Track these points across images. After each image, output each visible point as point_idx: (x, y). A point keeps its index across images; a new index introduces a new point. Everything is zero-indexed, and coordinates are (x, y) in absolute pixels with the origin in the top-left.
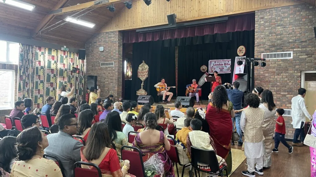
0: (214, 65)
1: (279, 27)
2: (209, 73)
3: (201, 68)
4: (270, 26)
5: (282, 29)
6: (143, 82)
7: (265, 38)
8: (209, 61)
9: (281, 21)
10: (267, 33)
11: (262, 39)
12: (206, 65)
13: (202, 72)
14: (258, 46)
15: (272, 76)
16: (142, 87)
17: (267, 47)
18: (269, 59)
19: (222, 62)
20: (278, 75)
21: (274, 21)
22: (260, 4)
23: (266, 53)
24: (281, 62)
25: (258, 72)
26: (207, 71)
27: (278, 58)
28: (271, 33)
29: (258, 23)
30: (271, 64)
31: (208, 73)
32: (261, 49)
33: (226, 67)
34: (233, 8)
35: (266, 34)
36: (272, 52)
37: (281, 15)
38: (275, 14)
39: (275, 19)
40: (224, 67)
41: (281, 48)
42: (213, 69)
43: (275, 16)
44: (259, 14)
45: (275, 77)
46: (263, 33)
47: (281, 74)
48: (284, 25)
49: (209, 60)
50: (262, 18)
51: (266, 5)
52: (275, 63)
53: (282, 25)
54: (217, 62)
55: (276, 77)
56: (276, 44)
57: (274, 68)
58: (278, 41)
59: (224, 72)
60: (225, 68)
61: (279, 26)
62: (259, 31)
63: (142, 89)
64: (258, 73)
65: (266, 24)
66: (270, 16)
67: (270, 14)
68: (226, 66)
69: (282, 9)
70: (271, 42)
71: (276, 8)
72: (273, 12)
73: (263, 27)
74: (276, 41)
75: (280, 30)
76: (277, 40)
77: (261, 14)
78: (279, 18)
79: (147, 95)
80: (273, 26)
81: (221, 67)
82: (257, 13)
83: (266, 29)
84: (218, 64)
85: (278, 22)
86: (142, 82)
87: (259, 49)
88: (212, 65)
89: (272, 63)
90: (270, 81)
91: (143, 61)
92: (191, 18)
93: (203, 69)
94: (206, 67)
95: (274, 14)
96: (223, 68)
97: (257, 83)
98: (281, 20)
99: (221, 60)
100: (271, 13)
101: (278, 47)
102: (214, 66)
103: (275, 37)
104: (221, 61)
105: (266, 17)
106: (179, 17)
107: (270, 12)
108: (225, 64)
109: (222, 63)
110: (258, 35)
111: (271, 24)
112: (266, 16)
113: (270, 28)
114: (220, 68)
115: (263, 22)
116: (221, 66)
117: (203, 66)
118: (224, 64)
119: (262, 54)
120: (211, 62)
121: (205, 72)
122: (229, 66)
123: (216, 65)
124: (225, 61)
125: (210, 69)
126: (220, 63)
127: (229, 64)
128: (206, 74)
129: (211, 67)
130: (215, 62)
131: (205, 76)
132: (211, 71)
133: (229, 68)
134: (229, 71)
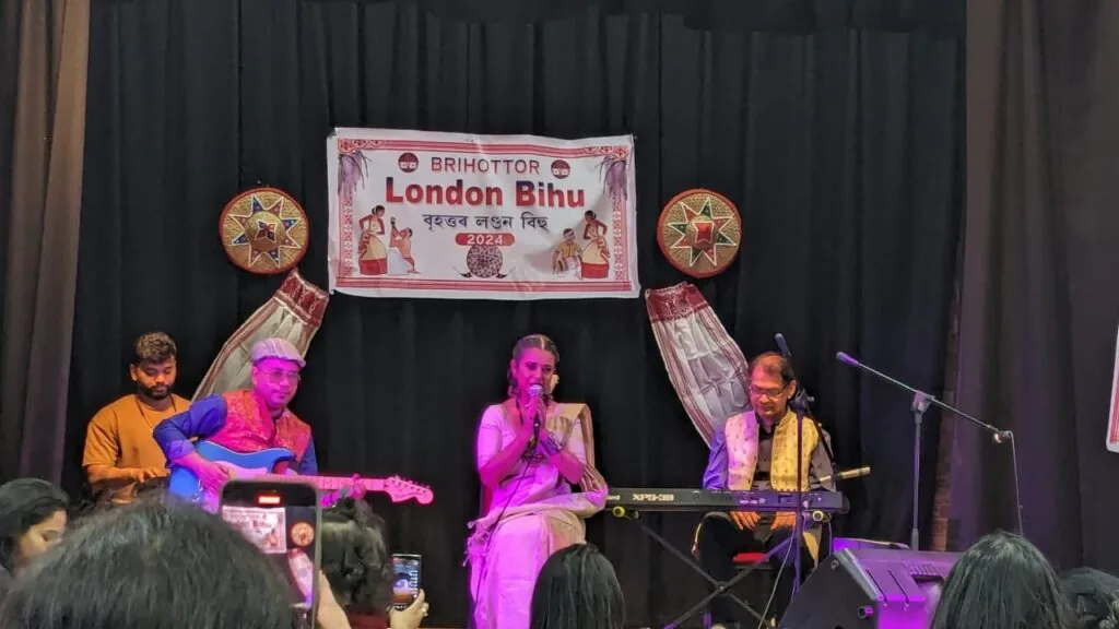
0: (399, 191)
2: (333, 286)
3: (233, 225)
8: (333, 146)
13: (242, 272)
19: (488, 160)
26: (313, 261)
31: (323, 285)
33: (540, 223)
40: (516, 229)
42: (386, 239)
49: (329, 132)
54: (424, 157)
59: (520, 287)
60: (531, 240)
68: (540, 210)
81: (472, 228)
84: (446, 179)
88: (368, 194)
93: (263, 239)
94: (300, 219)
96: (509, 239)
99: (478, 139)
104: (473, 147)
108: (524, 190)
109: (494, 179)
114: (462, 239)
116: (482, 210)
117: (258, 196)
118: (509, 195)
120: (358, 153)
121: (285, 273)
122: (574, 217)
123: (415, 193)
124: (527, 158)
125: (349, 237)
126: (470, 180)
127: (576, 199)
128: (296, 300)
129: (356, 220)
130: (403, 164)
131: (276, 326)
132: (354, 262)
133: (569, 243)
134: (572, 274)
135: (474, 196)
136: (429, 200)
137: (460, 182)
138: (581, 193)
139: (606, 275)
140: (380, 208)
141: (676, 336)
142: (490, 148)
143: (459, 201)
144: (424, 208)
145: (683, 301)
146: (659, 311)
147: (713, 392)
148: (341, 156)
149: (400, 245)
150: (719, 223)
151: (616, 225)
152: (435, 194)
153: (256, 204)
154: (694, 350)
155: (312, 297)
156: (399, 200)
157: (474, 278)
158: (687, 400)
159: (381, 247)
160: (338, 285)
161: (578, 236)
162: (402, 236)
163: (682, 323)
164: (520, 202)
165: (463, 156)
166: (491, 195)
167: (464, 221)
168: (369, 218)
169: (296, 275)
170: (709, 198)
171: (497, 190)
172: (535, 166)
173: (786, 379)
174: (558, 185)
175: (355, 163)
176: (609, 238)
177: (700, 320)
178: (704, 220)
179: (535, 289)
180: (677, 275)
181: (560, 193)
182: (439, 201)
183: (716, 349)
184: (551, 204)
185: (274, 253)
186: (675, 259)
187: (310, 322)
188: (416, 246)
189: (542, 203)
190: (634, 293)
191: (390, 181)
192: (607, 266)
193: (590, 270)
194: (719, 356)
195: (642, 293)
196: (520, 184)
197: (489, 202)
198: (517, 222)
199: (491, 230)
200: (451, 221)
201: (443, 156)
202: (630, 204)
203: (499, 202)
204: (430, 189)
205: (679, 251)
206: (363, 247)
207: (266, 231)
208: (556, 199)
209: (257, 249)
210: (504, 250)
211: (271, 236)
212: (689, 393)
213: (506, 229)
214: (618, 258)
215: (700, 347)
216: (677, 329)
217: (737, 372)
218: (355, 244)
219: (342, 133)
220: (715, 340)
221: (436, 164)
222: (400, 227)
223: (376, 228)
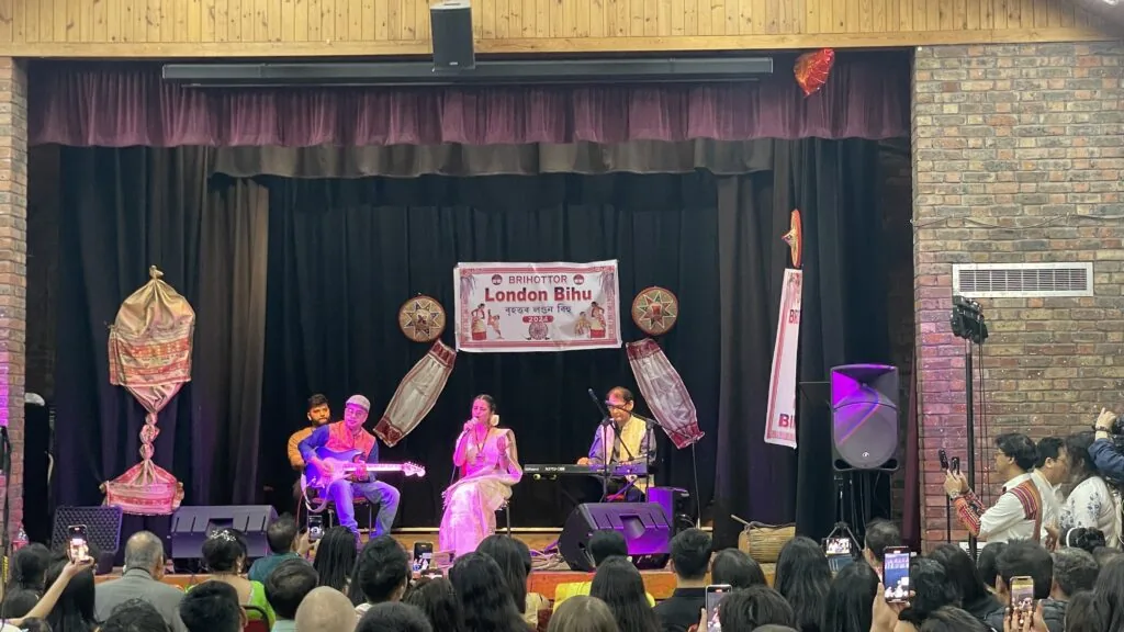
0: (492, 295)
1: (1030, 142)
2: (458, 347)
3: (405, 317)
4: (987, 133)
5: (1045, 152)
6: (153, 417)
7: (965, 191)
8: (456, 272)
9: (1038, 113)
10: (976, 165)
11: (954, 192)
12: (433, 296)
13: (411, 342)
14: (937, 225)
15: (1007, 379)
16: (148, 451)
17: (978, 235)
18: (988, 294)
19: (539, 276)
20: (1033, 375)
21: (1008, 107)
22: (941, 14)
23: (973, 267)
24: (1042, 314)
25: (940, 360)
26: (448, 335)
27: (1031, 294)
28: (991, 166)
29: (934, 108)
30: (1000, 319)
31: (453, 346)
32: (951, 244)
33: (568, 309)
34: (802, 17)
35: (971, 167)
36: (1001, 260)
37: (1036, 83)
38: (1009, 72)
39: (1011, 99)
40: (554, 313)
41: (1043, 244)
42: (485, 321)
43: (1008, 83)
44: (936, 65)
45: (1017, 385)
46: (958, 164)
47: (1048, 373)
48: (1052, 130)
49: (455, 265)
50: (951, 87)
51: (965, 25)
52: (1018, 314)
53: (1041, 132)
54: (505, 276)
55: (1024, 385)
56: (1018, 225)
57: (1012, 340)
58: (1026, 208)
59: (557, 344)
60: (561, 318)
61: (1027, 134)
62: (937, 149)
63: (147, 463)
64: (939, 364)
65: (971, 120)
66: (985, 79)
67: (985, 73)
68: (566, 303)
69: (1041, 53)
70: (992, 209)
71: (1012, 48)
72: (1000, 63)
73: (953, 131)
74: (1016, 209)
75: (1037, 153)
76: (1025, 204)
77: (944, 67)
78: (1027, 95)
79: (183, 503)
80: (1001, 131)
81: (531, 313)
82: (925, 56)
83: (972, 142)
84: (517, 288)
85: (1025, 117)
86: (141, 411)
87: (939, 243)
88: (476, 298)
89: (1004, 317)
90: (995, 407)
91: (155, 272)
92: (567, 39)
93: (420, 324)
94: (440, 311)
95: (1003, 75)
96: (550, 319)
97: (937, 418)
98: (1038, 108)
99: (534, 265)
100: (990, 65)
101: (1029, 239)
102: (488, 305)
103: (1014, 187)
104: (531, 270)
105: (967, 86)
106: (490, 27)
107: (984, 63)
108: (559, 292)
109: (542, 287)
110: (932, 169)
111: (993, 121)
112: (968, 79)
113: (989, 142)
114: (526, 319)
115: (953, 109)
116: (537, 303)
117: (417, 301)
118: (551, 296)
119: (956, 268)
120: (471, 276)
121: (434, 341)
122: (585, 305)
123: (501, 296)
124: (560, 275)
125: (466, 321)
126: (530, 287)
127: (587, 296)
128: (439, 355)
129: (470, 311)
130: (495, 281)
131: (429, 369)
132: (470, 335)
133: (584, 320)
134: (585, 336)
135: (532, 296)
136: (508, 299)
137: (524, 289)
138: (589, 292)
139: (604, 336)
140: (482, 305)
141: (643, 367)
142: (540, 270)
143: (524, 299)
144: (505, 304)
145: (647, 348)
146: (634, 354)
147: (664, 397)
148: (462, 278)
149: (493, 324)
150: (666, 305)
151: (610, 308)
152: (511, 296)
153: (417, 305)
154: (653, 374)
155: (448, 353)
156: (493, 299)
157: (533, 340)
158: (649, 402)
159: (483, 326)
160: (462, 346)
161: (588, 317)
162: (494, 319)
163: (647, 360)
164: (557, 299)
165: (526, 275)
166: (542, 295)
167: (527, 310)
168: (476, 310)
169: (440, 342)
170: (659, 292)
171: (545, 292)
172: (564, 279)
173: (627, 401)
174: (577, 288)
175: (469, 281)
176: (606, 315)
177: (656, 358)
178: (656, 304)
179: (565, 344)
180: (642, 334)
181: (578, 292)
182: (514, 299)
183: (664, 373)
184: (573, 298)
185: (427, 331)
186: (642, 326)
187: (448, 366)
188: (501, 324)
189: (568, 298)
190: (619, 345)
191: (487, 290)
192: (604, 331)
193: (595, 334)
194: (666, 377)
195: (623, 345)
196: (556, 289)
197: (540, 299)
198: (555, 310)
199: (541, 314)
200: (520, 311)
201: (515, 275)
202: (617, 297)
203: (546, 299)
204: (508, 293)
205: (644, 322)
206: (474, 325)
207: (421, 319)
208: (576, 295)
209: (418, 329)
210: (549, 324)
211: (424, 322)
212: (652, 399)
213: (549, 313)
214: (610, 327)
215: (656, 373)
216: (644, 363)
217: (676, 387)
218: (470, 324)
219: (462, 266)
220: (665, 369)
221: (511, 280)
222: (493, 314)
223: (480, 315)
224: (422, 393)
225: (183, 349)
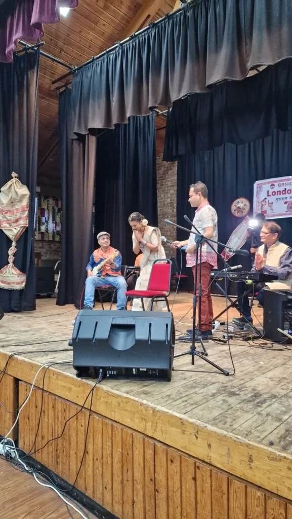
0: (270, 193)
3: (233, 207)
6: (14, 244)
8: (255, 185)
12: (246, 198)
13: (237, 218)
16: (11, 259)
42: (266, 206)
49: (254, 182)
54: (276, 184)
63: (11, 264)
81: (288, 200)
84: (282, 189)
86: (9, 242)
88: (263, 195)
91: (14, 174)
93: (239, 210)
94: (248, 203)
99: (290, 177)
114: (286, 203)
116: (291, 195)
117: (239, 200)
120: (261, 186)
121: (245, 216)
123: (274, 193)
126: (288, 188)
129: (260, 202)
130: (271, 187)
131: (242, 229)
132: (260, 212)
135: (289, 192)
136: (277, 194)
137: (285, 189)
140: (266, 198)
144: (276, 197)
148: (257, 188)
149: (270, 206)
152: (279, 193)
153: (238, 202)
156: (270, 195)
157: (288, 212)
159: (266, 207)
162: (271, 204)
165: (286, 182)
167: (286, 198)
168: (263, 201)
169: (248, 216)
175: (260, 189)
182: (280, 194)
185: (242, 212)
191: (268, 191)
200: (283, 199)
201: (281, 183)
204: (278, 192)
206: (262, 208)
207: (239, 208)
209: (238, 212)
211: (241, 208)
218: (260, 208)
219: (257, 182)
221: (279, 185)
222: (270, 202)
223: (265, 203)
224: (239, 239)
225: (24, 211)
